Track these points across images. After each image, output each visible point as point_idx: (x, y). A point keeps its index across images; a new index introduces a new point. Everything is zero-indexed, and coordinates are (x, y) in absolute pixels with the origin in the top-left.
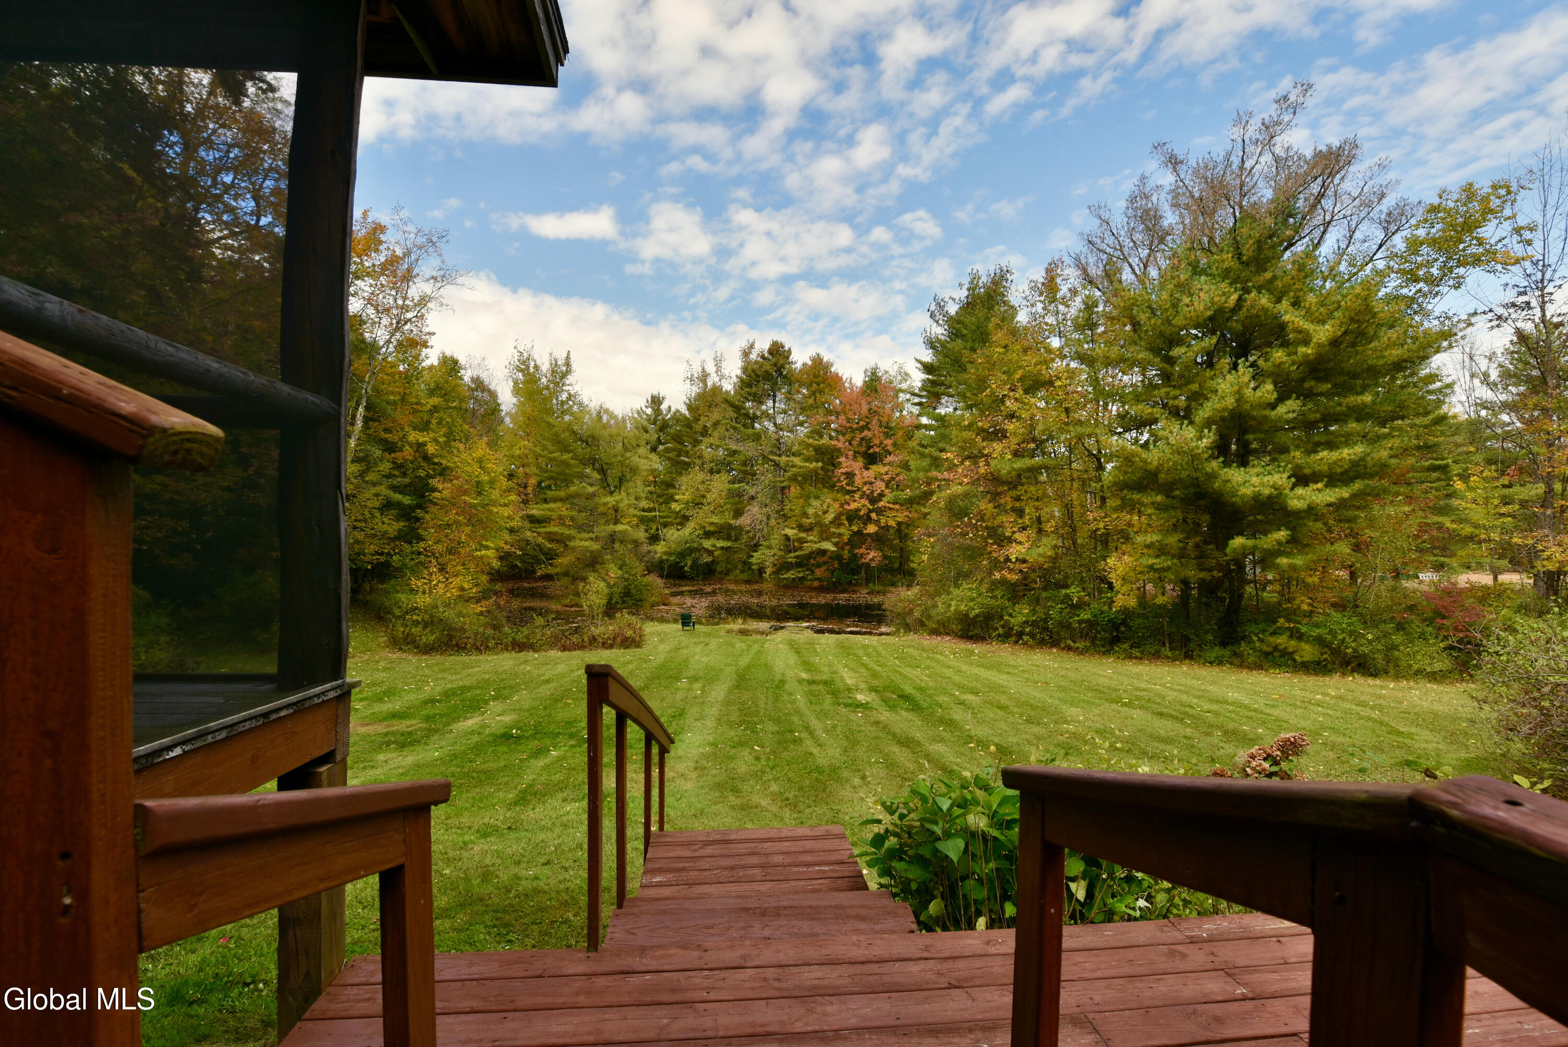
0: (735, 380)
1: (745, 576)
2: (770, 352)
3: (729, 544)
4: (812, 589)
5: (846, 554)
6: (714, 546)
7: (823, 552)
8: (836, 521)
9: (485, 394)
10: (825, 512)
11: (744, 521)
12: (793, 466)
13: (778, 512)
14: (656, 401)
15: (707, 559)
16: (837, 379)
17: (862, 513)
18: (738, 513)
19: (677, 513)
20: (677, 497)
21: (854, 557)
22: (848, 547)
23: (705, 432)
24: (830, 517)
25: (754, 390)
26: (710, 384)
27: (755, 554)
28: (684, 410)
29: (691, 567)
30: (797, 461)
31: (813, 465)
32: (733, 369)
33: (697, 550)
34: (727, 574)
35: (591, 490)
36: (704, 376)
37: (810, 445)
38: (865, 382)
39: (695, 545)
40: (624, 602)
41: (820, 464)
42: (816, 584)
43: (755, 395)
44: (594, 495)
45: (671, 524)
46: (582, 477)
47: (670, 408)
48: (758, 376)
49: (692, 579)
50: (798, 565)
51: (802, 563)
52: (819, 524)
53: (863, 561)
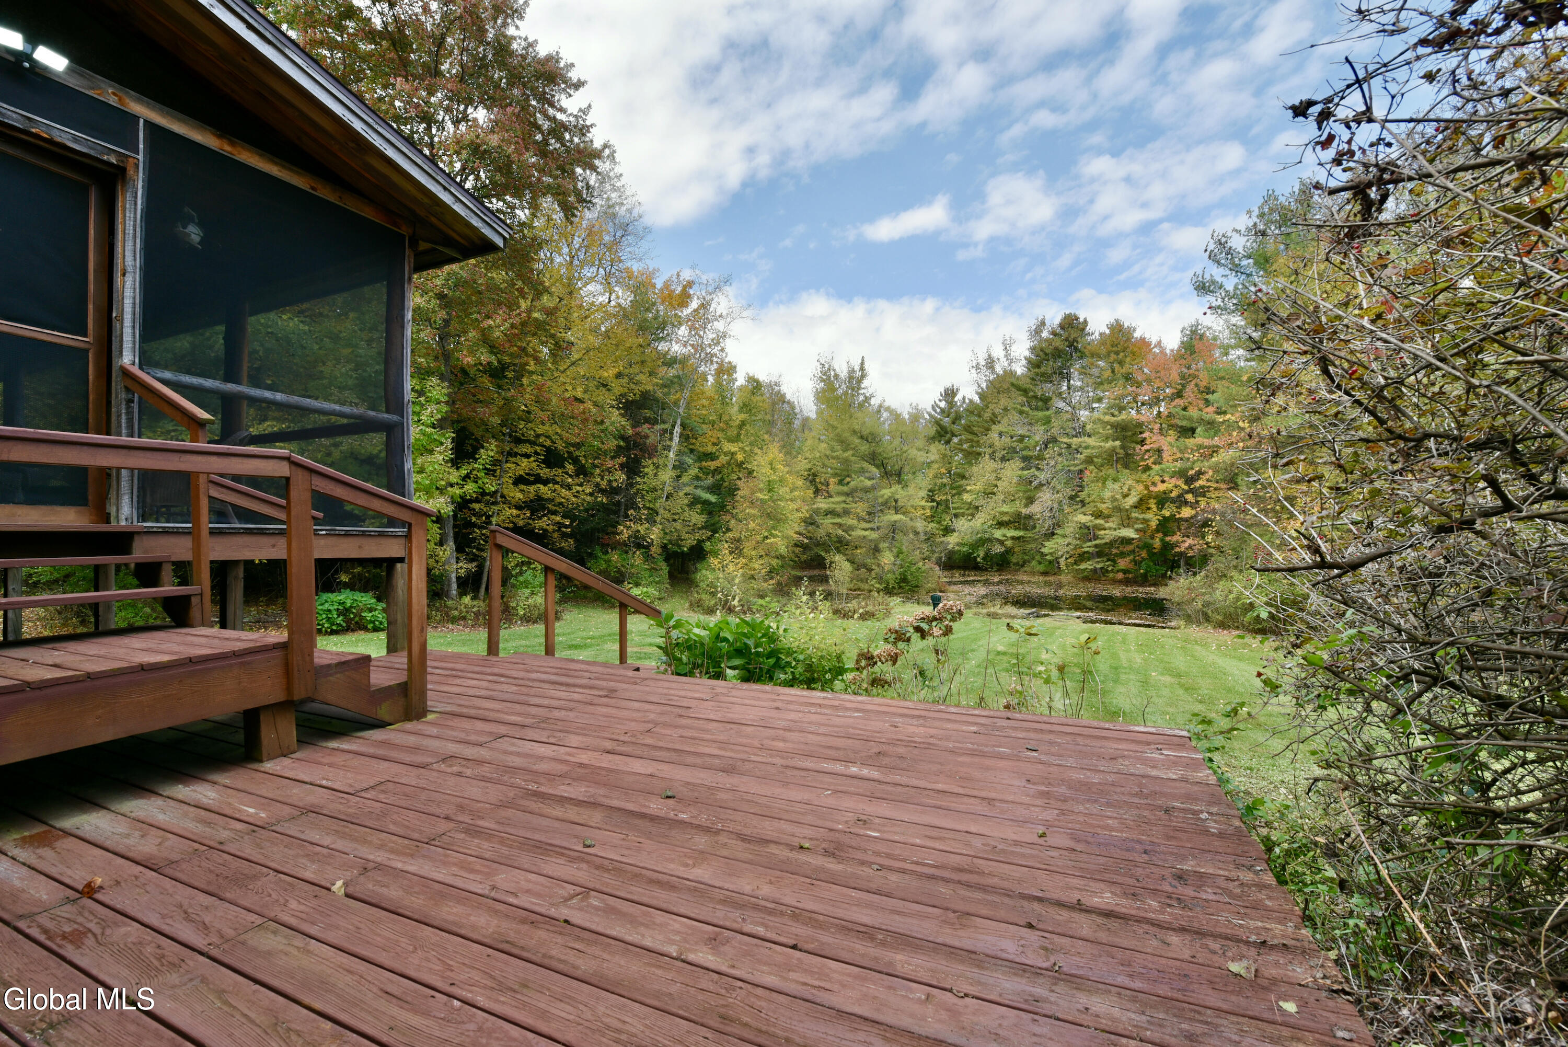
0: (1024, 362)
1: (1041, 568)
2: (1062, 326)
3: (1021, 533)
4: (1115, 582)
5: (1157, 543)
6: (1004, 536)
7: (1126, 541)
8: (1141, 504)
9: (785, 405)
10: (1125, 496)
11: (1035, 509)
12: (1086, 448)
13: (1072, 498)
14: (950, 394)
15: (998, 549)
16: (1144, 343)
17: (1173, 495)
18: (1030, 501)
19: (970, 504)
20: (968, 488)
21: (1167, 546)
22: (1160, 535)
23: (994, 420)
24: (1132, 500)
25: (1043, 369)
26: (999, 369)
27: (1046, 544)
28: (976, 399)
29: (984, 559)
30: (1091, 441)
31: (1110, 444)
32: (1022, 349)
33: (989, 540)
34: (1022, 566)
35: (868, 483)
36: (990, 363)
37: (1108, 423)
38: (1182, 342)
39: (987, 536)
40: (900, 587)
41: (1118, 443)
42: (1120, 576)
43: (1043, 375)
44: (874, 488)
45: (963, 515)
46: (862, 471)
47: (964, 398)
48: (1046, 354)
49: (986, 570)
50: (1099, 554)
51: (1100, 552)
52: (1118, 509)
53: (1177, 550)
